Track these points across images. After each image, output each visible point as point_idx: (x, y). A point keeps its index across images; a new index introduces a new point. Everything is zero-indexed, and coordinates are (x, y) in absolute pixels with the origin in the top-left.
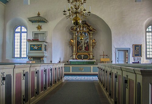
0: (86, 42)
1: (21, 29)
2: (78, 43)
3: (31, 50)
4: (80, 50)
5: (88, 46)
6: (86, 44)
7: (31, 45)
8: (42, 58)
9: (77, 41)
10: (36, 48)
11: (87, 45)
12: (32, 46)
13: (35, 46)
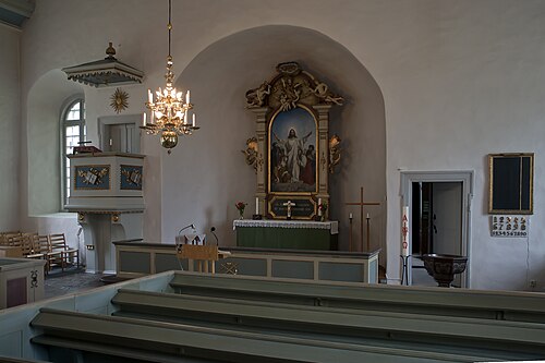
0: (306, 147)
1: (82, 111)
2: (277, 154)
3: (76, 187)
4: (283, 181)
5: (312, 163)
6: (304, 158)
7: (77, 168)
8: (115, 214)
9: (273, 145)
10: (91, 178)
11: (308, 159)
12: (81, 173)
13: (89, 173)
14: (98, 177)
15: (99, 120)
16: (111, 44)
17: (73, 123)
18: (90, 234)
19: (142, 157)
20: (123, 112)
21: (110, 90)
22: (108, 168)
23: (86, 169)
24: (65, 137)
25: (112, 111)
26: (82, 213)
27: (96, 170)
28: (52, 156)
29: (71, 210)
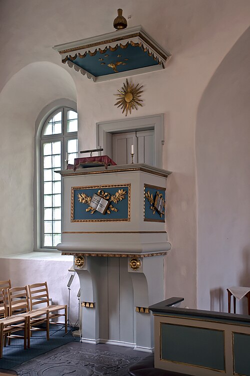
1: (65, 122)
3: (75, 217)
7: (76, 191)
8: (135, 259)
10: (99, 204)
12: (81, 197)
13: (96, 197)
14: (110, 203)
15: (98, 126)
16: (120, 11)
17: (53, 138)
18: (90, 284)
19: (165, 175)
20: (135, 113)
21: (115, 83)
22: (126, 189)
23: (90, 192)
24: (42, 157)
25: (118, 113)
26: (80, 256)
27: (107, 192)
28: (26, 182)
29: (65, 252)
